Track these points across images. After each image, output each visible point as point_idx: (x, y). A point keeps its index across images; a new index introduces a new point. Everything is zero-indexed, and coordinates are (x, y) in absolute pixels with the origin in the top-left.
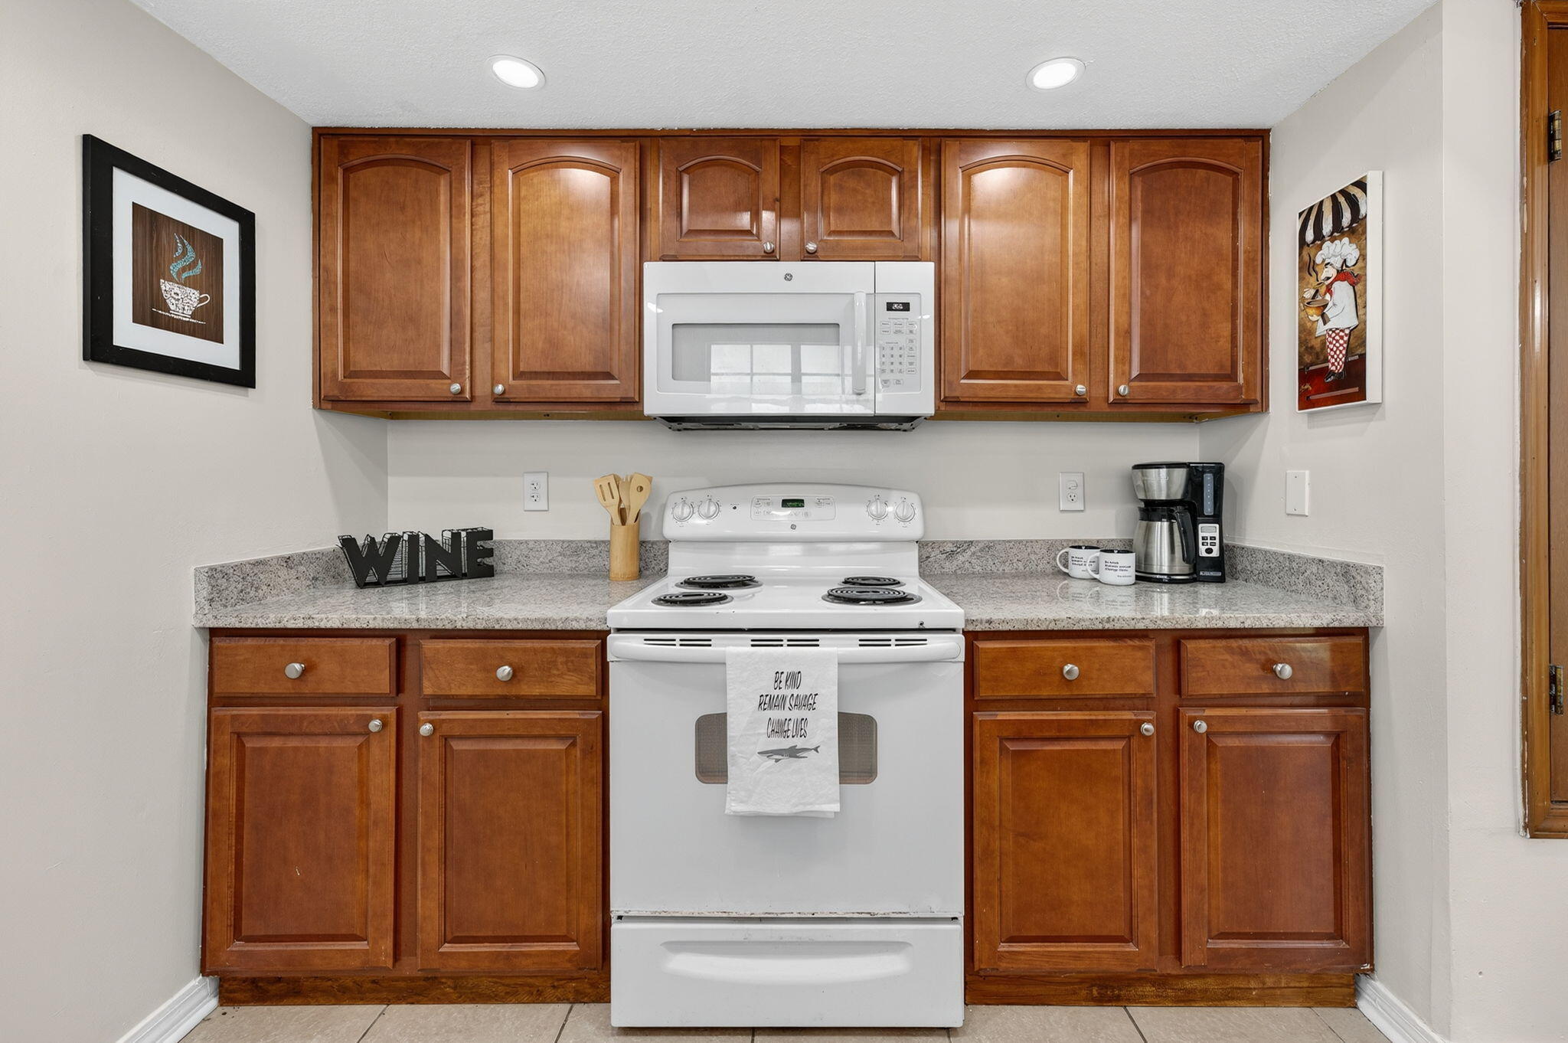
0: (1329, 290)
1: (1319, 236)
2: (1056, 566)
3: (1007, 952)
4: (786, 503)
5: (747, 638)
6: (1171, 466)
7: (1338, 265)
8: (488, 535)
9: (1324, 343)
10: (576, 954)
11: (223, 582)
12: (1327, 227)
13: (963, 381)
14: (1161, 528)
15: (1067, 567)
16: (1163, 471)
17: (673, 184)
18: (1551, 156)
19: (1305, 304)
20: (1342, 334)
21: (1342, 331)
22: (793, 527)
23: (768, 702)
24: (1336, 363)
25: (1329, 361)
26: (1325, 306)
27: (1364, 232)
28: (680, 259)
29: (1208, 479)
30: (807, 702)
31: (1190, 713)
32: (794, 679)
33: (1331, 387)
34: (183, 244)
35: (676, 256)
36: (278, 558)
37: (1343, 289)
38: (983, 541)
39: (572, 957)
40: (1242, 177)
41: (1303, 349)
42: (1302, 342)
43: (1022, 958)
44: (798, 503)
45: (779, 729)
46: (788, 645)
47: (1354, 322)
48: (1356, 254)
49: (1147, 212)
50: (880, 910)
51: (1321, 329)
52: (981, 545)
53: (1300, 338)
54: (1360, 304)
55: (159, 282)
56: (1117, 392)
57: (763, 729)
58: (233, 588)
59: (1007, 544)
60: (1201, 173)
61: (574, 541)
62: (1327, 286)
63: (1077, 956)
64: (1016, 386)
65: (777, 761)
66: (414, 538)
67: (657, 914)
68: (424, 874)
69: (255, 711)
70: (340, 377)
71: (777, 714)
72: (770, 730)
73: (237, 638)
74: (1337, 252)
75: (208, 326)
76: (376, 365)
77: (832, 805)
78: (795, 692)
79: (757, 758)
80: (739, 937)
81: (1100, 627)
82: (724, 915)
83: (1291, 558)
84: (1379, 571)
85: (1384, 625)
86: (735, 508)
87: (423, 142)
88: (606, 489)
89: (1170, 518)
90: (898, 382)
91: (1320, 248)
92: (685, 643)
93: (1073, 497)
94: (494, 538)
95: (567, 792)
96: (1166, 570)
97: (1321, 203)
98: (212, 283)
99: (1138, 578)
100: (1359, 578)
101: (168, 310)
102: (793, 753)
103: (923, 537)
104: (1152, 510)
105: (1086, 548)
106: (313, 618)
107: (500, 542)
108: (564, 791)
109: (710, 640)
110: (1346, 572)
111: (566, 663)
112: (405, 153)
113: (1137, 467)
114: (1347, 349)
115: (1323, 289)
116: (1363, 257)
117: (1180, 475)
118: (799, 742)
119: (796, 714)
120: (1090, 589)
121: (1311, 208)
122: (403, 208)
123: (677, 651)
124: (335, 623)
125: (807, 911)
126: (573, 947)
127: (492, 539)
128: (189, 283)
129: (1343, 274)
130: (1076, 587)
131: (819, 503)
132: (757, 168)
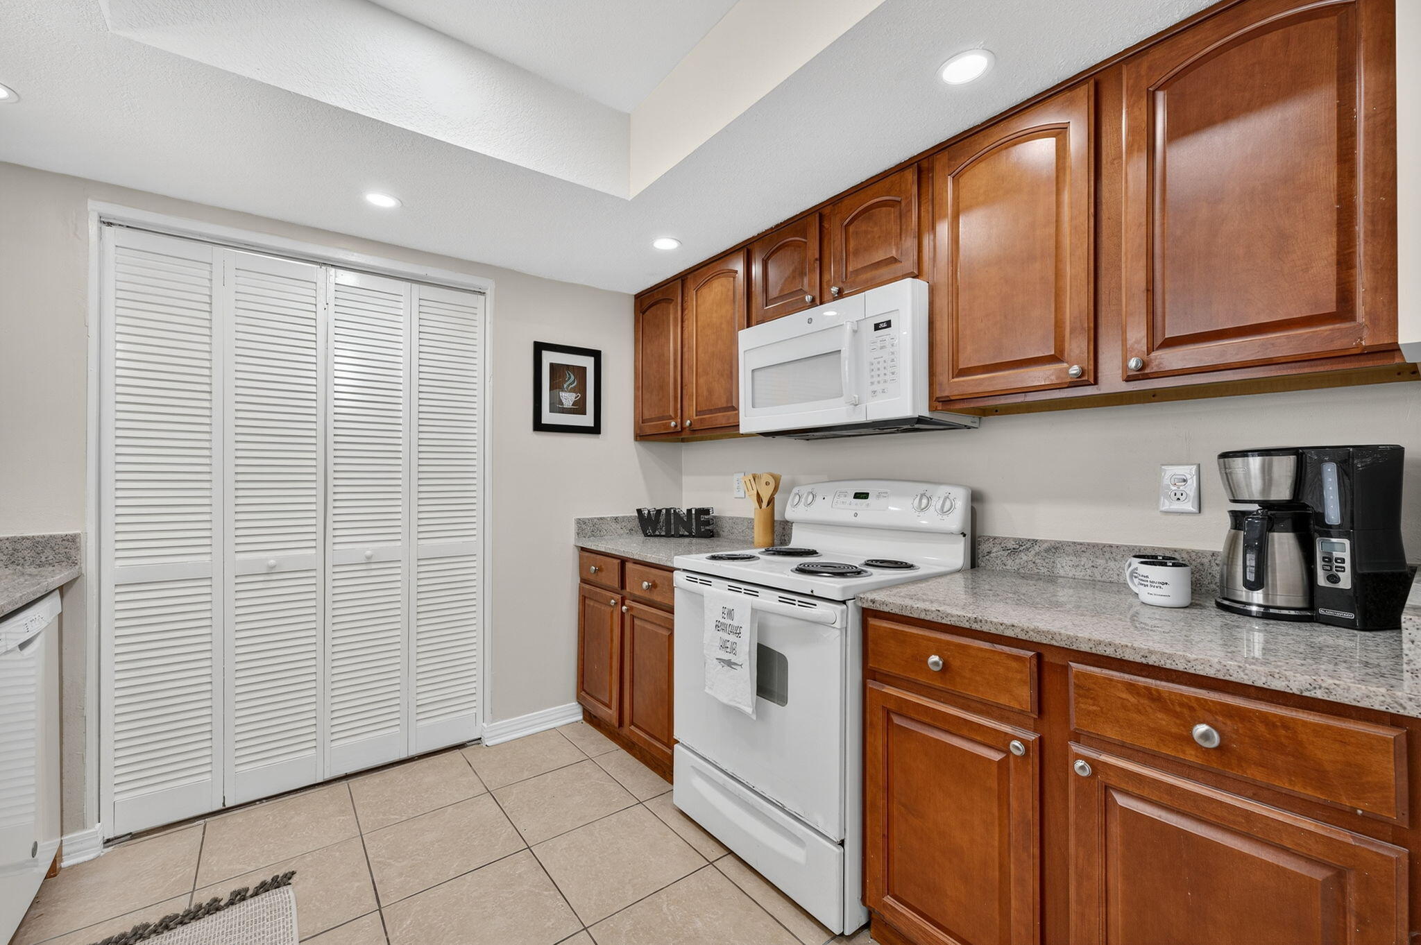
3: (891, 906)
4: (857, 495)
5: (726, 584)
11: (584, 526)
13: (952, 381)
17: (762, 271)
22: (856, 515)
23: (720, 626)
29: (1329, 470)
30: (736, 632)
32: (731, 613)
34: (569, 374)
35: (762, 320)
36: (611, 518)
38: (1046, 541)
43: (904, 920)
44: (865, 496)
45: (725, 646)
46: (744, 593)
50: (789, 807)
52: (1045, 546)
55: (560, 393)
57: (718, 643)
58: (588, 529)
59: (1079, 547)
64: (1006, 377)
65: (723, 667)
66: (668, 510)
67: (690, 747)
69: (587, 587)
70: (640, 423)
71: (723, 635)
72: (720, 645)
75: (579, 409)
76: (650, 415)
78: (731, 622)
79: (716, 662)
87: (665, 288)
88: (748, 483)
90: (883, 391)
92: (701, 582)
93: (1179, 496)
98: (582, 389)
101: (564, 404)
102: (730, 664)
107: (715, 517)
111: (668, 585)
112: (659, 297)
118: (732, 658)
119: (732, 638)
124: (603, 549)
125: (751, 784)
127: (710, 515)
128: (573, 390)
131: (879, 496)
132: (803, 240)
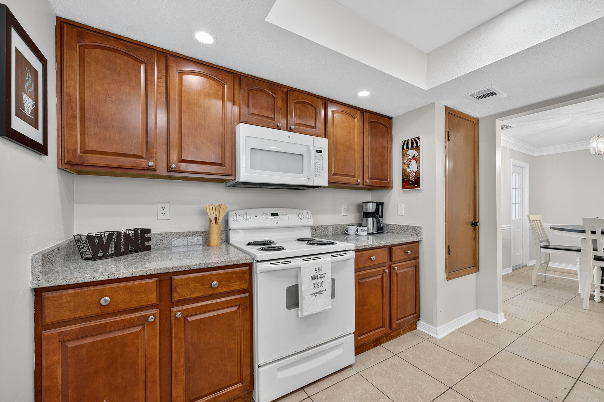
0: (410, 161)
1: (407, 147)
2: (344, 232)
4: (273, 214)
5: (301, 259)
6: (373, 202)
7: (413, 156)
8: (148, 231)
9: (409, 174)
10: (241, 387)
12: (410, 146)
13: (332, 176)
14: (370, 219)
15: (347, 232)
16: (371, 204)
17: (246, 95)
18: (449, 140)
19: (404, 163)
20: (414, 172)
21: (414, 171)
22: (277, 223)
23: (314, 278)
24: (412, 179)
25: (410, 178)
26: (409, 165)
27: (419, 149)
28: (248, 123)
29: (380, 206)
30: (323, 276)
31: (393, 265)
32: (320, 269)
33: (411, 184)
34: (28, 73)
35: (247, 122)
37: (414, 162)
38: (324, 226)
39: (240, 389)
40: (388, 128)
41: (403, 175)
42: (403, 173)
43: (363, 339)
44: (276, 214)
45: (316, 286)
46: (313, 260)
47: (417, 170)
48: (417, 154)
49: (372, 133)
50: (336, 336)
51: (408, 170)
52: (324, 227)
53: (403, 172)
54: (418, 165)
55: (22, 93)
56: (366, 182)
57: (312, 287)
60: (381, 126)
61: (185, 232)
62: (410, 160)
63: (373, 335)
64: (345, 179)
65: (316, 296)
66: (119, 233)
67: (275, 360)
68: (176, 378)
69: (74, 327)
70: (79, 152)
71: (316, 281)
72: (314, 286)
73: (61, 291)
74: (412, 153)
75: (35, 121)
76: (102, 149)
77: (329, 307)
78: (320, 273)
79: (310, 297)
80: (300, 358)
81: (378, 246)
82: (296, 352)
83: (400, 226)
84: (422, 227)
85: (423, 240)
86: (256, 217)
87: (132, 46)
88: (211, 210)
89: (373, 217)
90: (319, 175)
91: (408, 150)
92: (283, 263)
93: (345, 211)
94: (151, 233)
95: (237, 326)
96: (371, 231)
97: (408, 140)
98: (36, 96)
99: (368, 234)
100: (418, 229)
101: (24, 110)
102: (320, 292)
103: (313, 225)
104: (367, 215)
105: (352, 226)
106: (114, 274)
107: (155, 234)
108: (236, 326)
109: (290, 261)
110: (415, 228)
111: (237, 277)
112: (120, 48)
113: (364, 203)
114: (415, 176)
115: (409, 161)
116: (419, 155)
117: (375, 205)
118: (321, 289)
119: (321, 280)
120: (356, 238)
121: (405, 141)
122: (119, 74)
123: (281, 266)
124: (128, 275)
126: (240, 385)
127: (150, 233)
128: (30, 95)
129: (413, 158)
130: (352, 237)
131: (283, 214)
132: (274, 96)
